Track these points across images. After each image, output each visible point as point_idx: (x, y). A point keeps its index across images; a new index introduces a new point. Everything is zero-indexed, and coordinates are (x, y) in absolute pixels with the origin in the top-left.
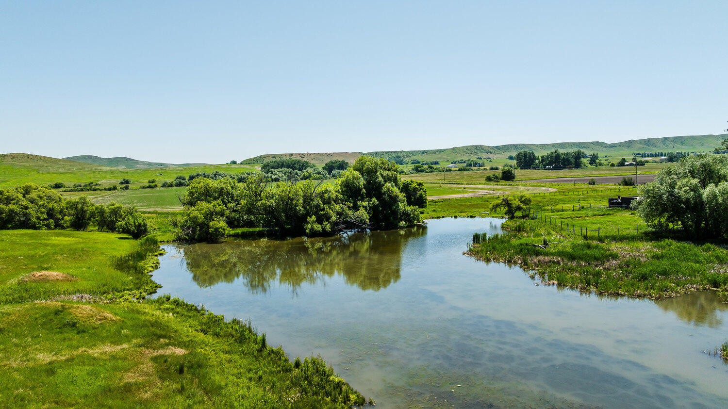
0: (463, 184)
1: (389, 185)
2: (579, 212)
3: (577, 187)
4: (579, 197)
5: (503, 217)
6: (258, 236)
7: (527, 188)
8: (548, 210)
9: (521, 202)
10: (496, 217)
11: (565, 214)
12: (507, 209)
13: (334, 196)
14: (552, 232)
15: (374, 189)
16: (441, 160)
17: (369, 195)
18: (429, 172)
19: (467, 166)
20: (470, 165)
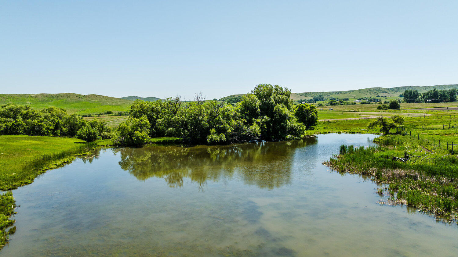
0: (358, 112)
1: (279, 106)
2: (448, 130)
3: (449, 113)
4: (450, 119)
5: (379, 134)
6: (175, 144)
7: (407, 114)
8: (421, 128)
9: (394, 121)
10: (373, 133)
11: (435, 132)
12: (382, 126)
13: (233, 114)
14: (418, 146)
15: (267, 109)
16: (351, 98)
17: (263, 114)
18: (340, 105)
19: (368, 101)
20: (371, 101)
